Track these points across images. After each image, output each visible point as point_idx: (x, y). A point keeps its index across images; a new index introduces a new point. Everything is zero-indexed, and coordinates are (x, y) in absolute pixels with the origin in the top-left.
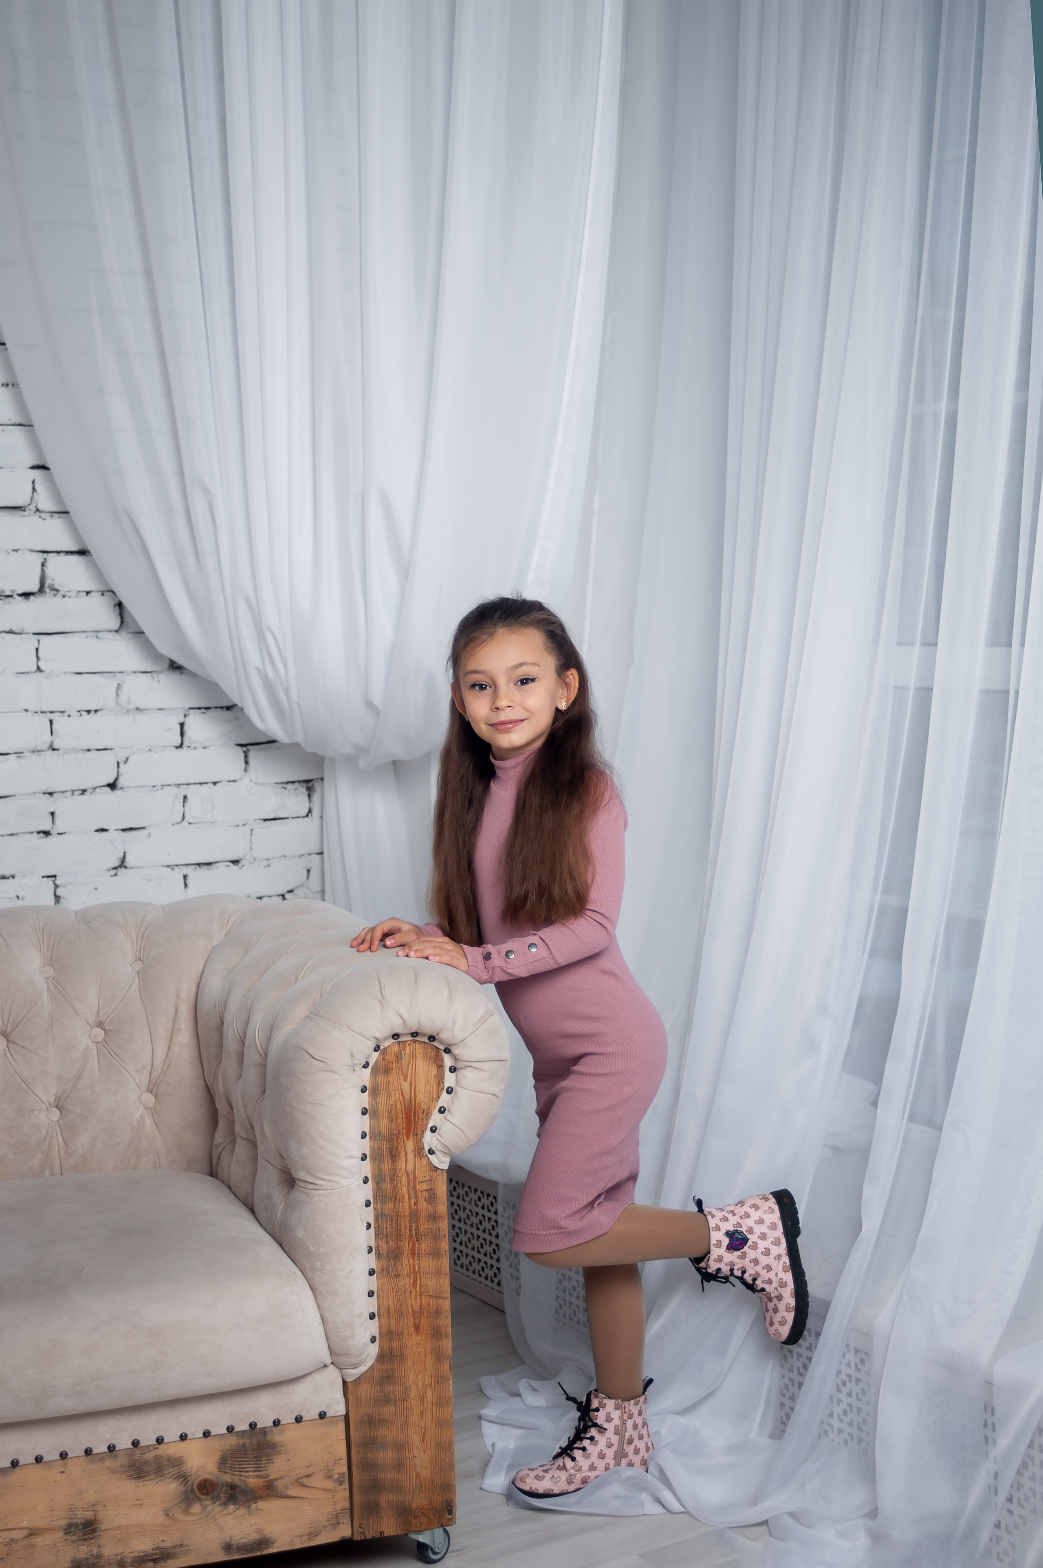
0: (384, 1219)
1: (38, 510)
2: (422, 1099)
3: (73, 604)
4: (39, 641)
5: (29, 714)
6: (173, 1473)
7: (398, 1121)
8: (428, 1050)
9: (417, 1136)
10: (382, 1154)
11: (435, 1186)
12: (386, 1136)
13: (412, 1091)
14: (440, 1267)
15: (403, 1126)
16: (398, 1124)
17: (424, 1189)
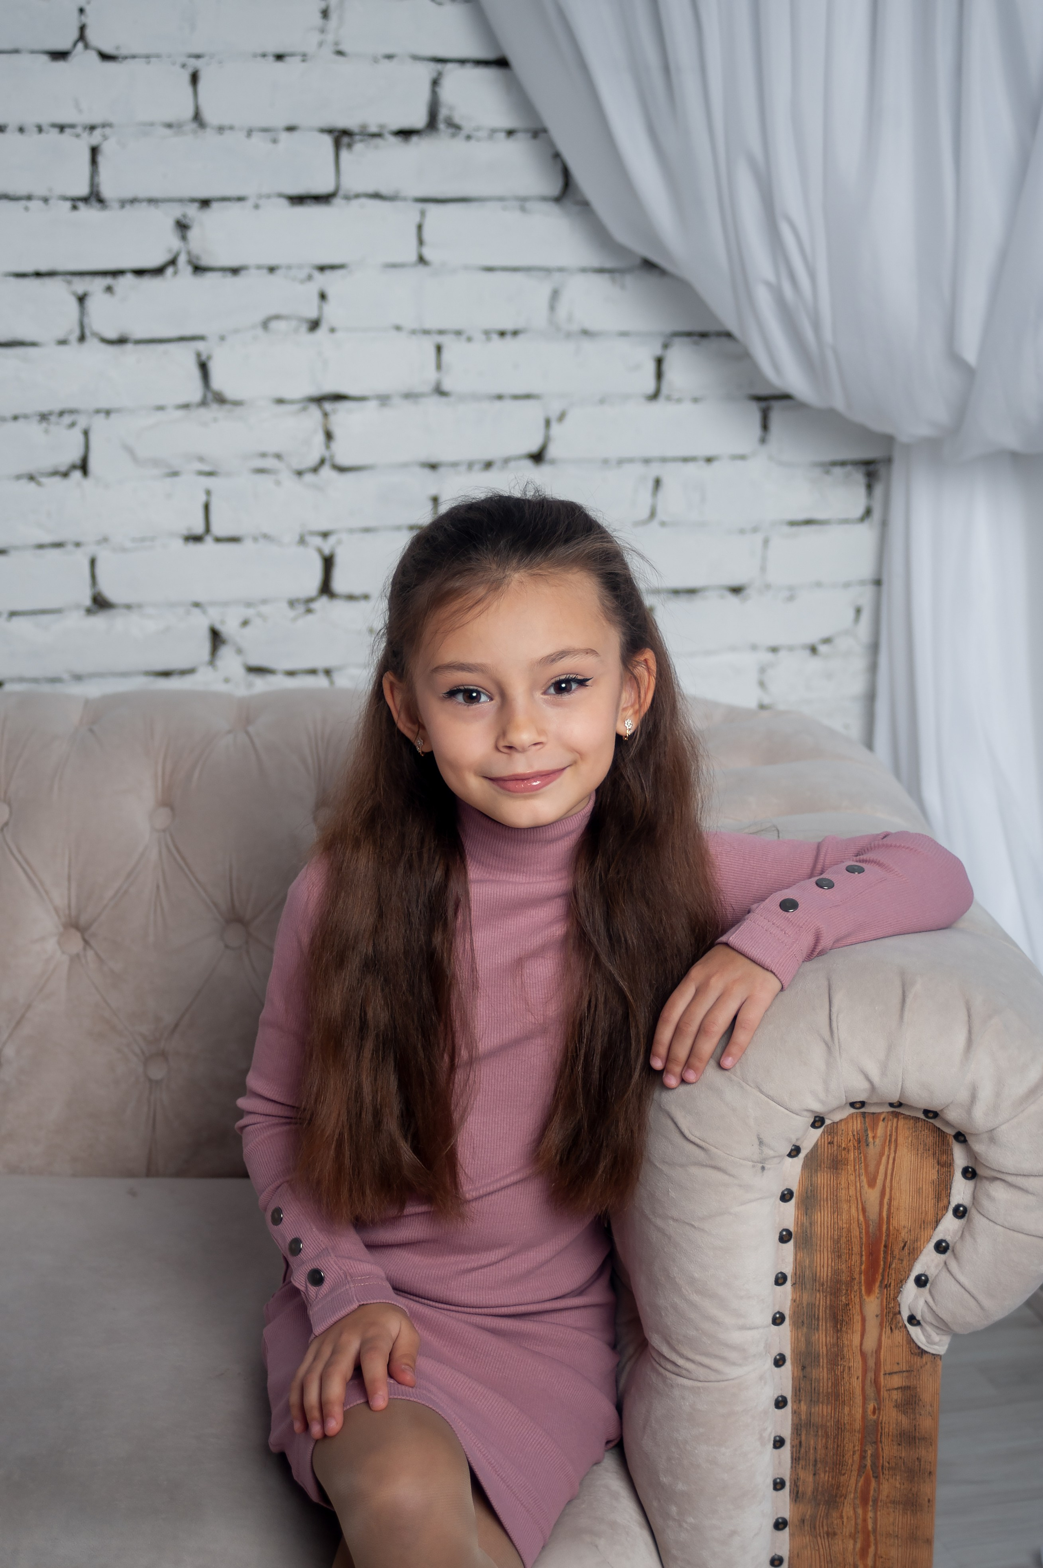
0: (812, 1433)
2: (903, 1223)
3: (482, 151)
4: (423, 212)
5: (402, 333)
7: (852, 1259)
8: (923, 1132)
9: (889, 1289)
10: (816, 1317)
11: (918, 1382)
12: (825, 1284)
13: (883, 1205)
14: (916, 1527)
15: (860, 1268)
16: (851, 1264)
17: (896, 1387)
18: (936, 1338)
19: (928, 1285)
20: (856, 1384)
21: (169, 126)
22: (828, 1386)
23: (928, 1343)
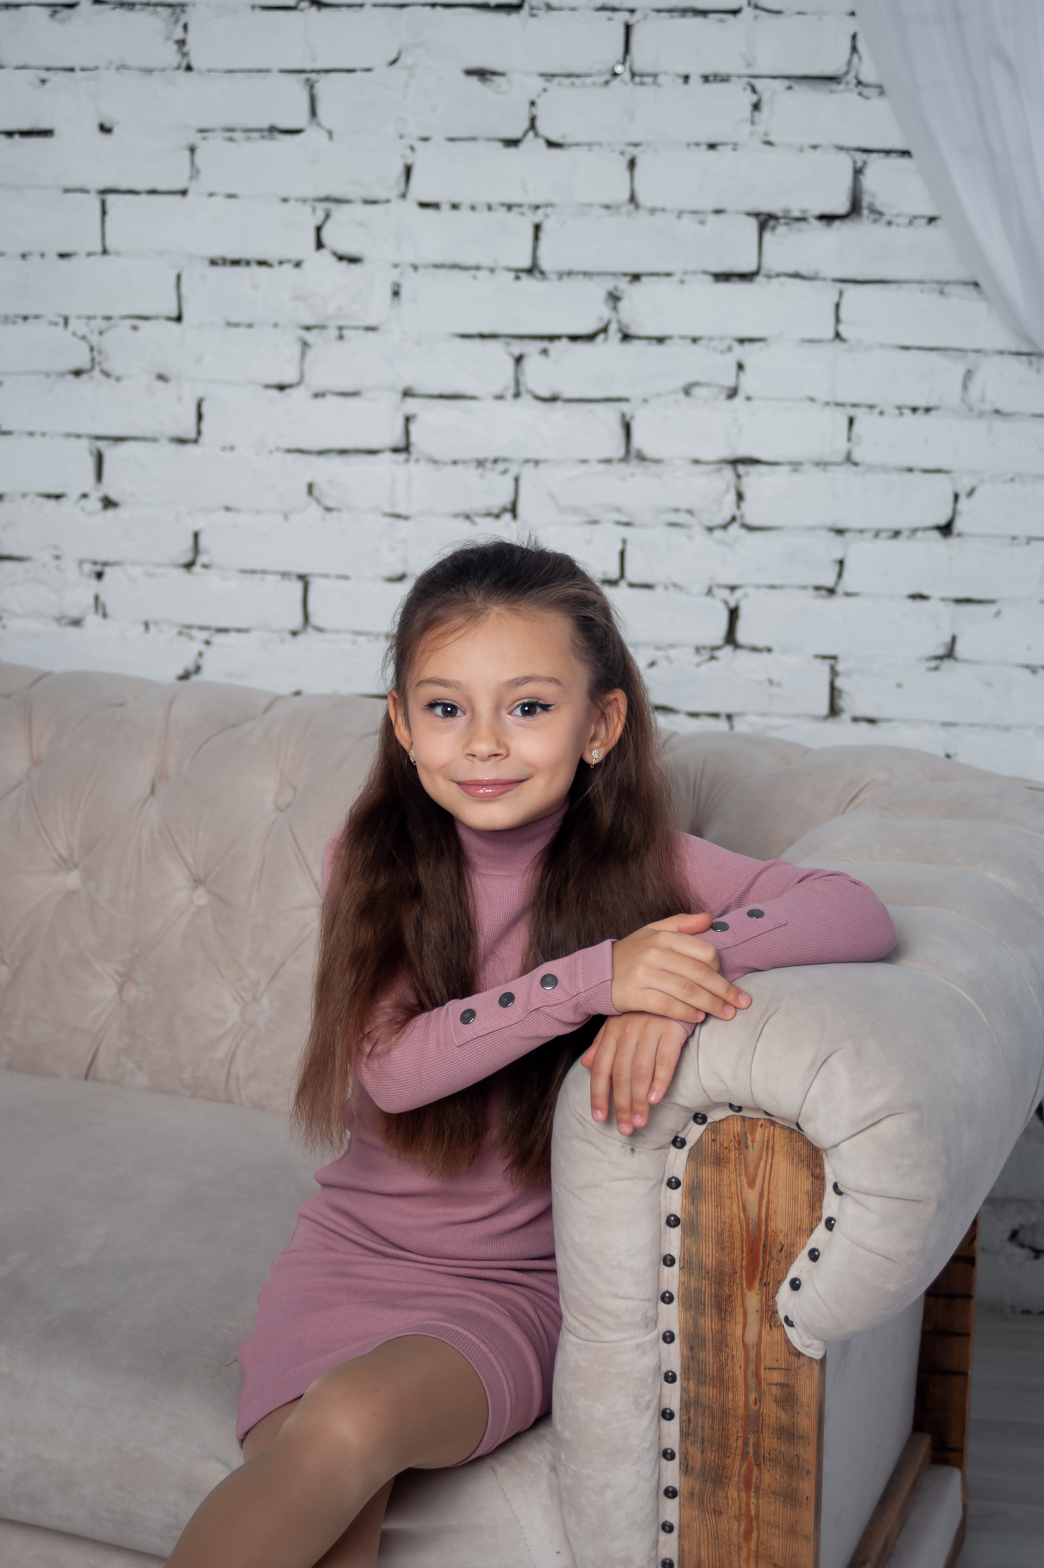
0: (700, 1412)
1: (859, 83)
2: (780, 1227)
3: (901, 236)
4: (842, 292)
5: (816, 404)
7: (734, 1253)
8: (798, 1143)
9: (768, 1288)
10: (703, 1302)
11: (796, 1382)
12: (710, 1272)
13: (762, 1207)
14: (796, 1522)
16: (733, 1257)
17: (775, 1382)
18: (810, 1341)
19: (800, 1289)
20: (739, 1373)
21: (607, 207)
22: (713, 1370)
23: (804, 1345)
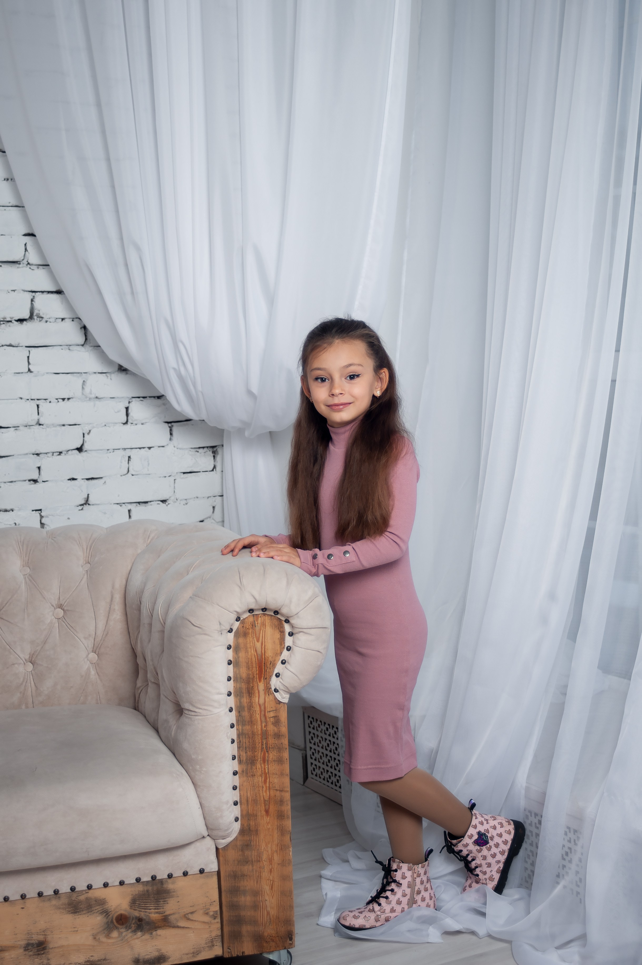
0: (244, 737)
1: (28, 264)
2: (270, 654)
3: (53, 327)
4: (29, 351)
5: (23, 400)
6: (99, 910)
7: (253, 669)
8: (274, 619)
9: (267, 679)
10: (242, 692)
11: (279, 714)
12: (245, 679)
13: (262, 648)
15: (256, 673)
16: (253, 671)
17: (272, 716)
18: (285, 696)
19: (280, 676)
20: (258, 717)
22: (248, 718)
23: (282, 698)
